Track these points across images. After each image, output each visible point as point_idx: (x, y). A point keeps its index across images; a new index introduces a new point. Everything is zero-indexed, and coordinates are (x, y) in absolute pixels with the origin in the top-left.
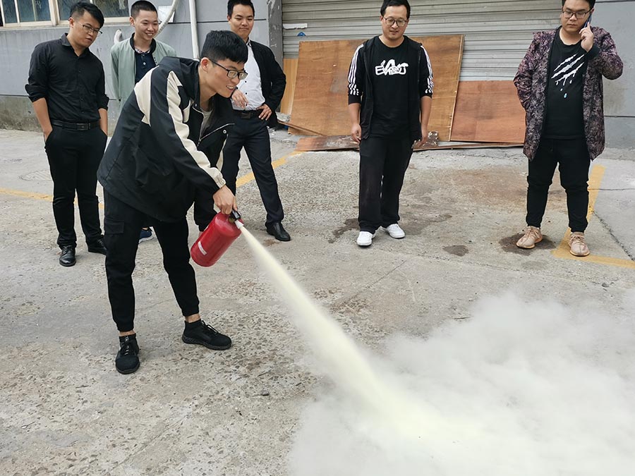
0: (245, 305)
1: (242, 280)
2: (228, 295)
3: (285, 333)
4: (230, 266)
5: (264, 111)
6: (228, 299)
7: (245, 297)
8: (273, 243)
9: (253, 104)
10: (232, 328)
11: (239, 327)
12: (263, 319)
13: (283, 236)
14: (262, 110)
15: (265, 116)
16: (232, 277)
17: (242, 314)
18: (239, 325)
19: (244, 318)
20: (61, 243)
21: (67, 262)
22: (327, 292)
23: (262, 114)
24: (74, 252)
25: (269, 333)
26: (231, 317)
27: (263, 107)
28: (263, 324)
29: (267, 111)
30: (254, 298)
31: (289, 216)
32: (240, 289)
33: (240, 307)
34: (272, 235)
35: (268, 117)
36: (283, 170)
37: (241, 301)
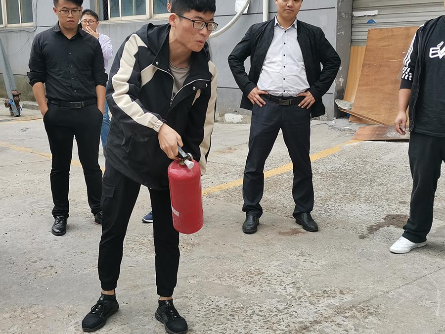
0: (244, 295)
1: (252, 268)
2: (231, 282)
3: (275, 331)
4: (245, 251)
5: (306, 99)
6: (230, 286)
7: (248, 286)
8: (298, 232)
9: (291, 89)
10: (222, 317)
11: (229, 317)
12: (257, 312)
13: (311, 227)
14: (304, 97)
15: (306, 104)
16: (243, 264)
17: (238, 303)
18: (230, 315)
19: (238, 308)
20: (55, 213)
21: (58, 231)
22: (338, 292)
23: (303, 102)
24: (65, 223)
25: (257, 328)
26: (226, 305)
27: (305, 94)
28: (255, 318)
29: (310, 99)
30: (255, 290)
31: (326, 206)
32: (247, 277)
33: (238, 295)
34: (300, 224)
35: (310, 105)
36: (334, 158)
37: (242, 290)
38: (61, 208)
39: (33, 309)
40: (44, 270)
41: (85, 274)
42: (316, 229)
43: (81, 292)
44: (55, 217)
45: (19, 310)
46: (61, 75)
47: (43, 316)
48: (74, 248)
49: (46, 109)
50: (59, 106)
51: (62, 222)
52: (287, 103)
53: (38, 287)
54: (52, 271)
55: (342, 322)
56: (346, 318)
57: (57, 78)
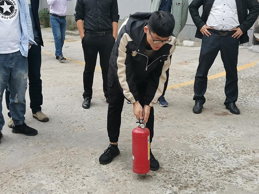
0: (193, 149)
1: (198, 134)
2: (186, 141)
3: (212, 172)
4: (194, 124)
5: (237, 32)
6: (184, 144)
7: (195, 144)
8: (227, 114)
9: (228, 26)
10: (180, 161)
11: (184, 162)
12: (201, 160)
13: (236, 111)
14: (236, 31)
15: (237, 35)
16: (193, 131)
17: (189, 154)
18: (185, 161)
19: (190, 157)
20: (85, 96)
21: (86, 106)
22: (251, 151)
23: (235, 34)
24: (90, 102)
25: (201, 169)
26: (182, 155)
27: (236, 29)
28: (200, 163)
29: (239, 32)
30: (200, 147)
31: (245, 99)
32: (195, 139)
33: (190, 149)
34: (228, 109)
35: (239, 36)
36: (251, 70)
37: (192, 146)
38: (88, 93)
39: (72, 150)
40: (78, 128)
41: (101, 131)
42: (238, 113)
43: (98, 142)
44: (84, 98)
45: (65, 149)
46: (92, 15)
47: (77, 154)
48: (95, 116)
49: (83, 35)
50: (91, 34)
51: (88, 101)
52: (225, 35)
53: (75, 137)
54: (83, 129)
55: (253, 170)
56: (257, 167)
57: (90, 17)
